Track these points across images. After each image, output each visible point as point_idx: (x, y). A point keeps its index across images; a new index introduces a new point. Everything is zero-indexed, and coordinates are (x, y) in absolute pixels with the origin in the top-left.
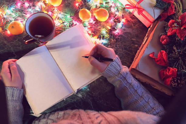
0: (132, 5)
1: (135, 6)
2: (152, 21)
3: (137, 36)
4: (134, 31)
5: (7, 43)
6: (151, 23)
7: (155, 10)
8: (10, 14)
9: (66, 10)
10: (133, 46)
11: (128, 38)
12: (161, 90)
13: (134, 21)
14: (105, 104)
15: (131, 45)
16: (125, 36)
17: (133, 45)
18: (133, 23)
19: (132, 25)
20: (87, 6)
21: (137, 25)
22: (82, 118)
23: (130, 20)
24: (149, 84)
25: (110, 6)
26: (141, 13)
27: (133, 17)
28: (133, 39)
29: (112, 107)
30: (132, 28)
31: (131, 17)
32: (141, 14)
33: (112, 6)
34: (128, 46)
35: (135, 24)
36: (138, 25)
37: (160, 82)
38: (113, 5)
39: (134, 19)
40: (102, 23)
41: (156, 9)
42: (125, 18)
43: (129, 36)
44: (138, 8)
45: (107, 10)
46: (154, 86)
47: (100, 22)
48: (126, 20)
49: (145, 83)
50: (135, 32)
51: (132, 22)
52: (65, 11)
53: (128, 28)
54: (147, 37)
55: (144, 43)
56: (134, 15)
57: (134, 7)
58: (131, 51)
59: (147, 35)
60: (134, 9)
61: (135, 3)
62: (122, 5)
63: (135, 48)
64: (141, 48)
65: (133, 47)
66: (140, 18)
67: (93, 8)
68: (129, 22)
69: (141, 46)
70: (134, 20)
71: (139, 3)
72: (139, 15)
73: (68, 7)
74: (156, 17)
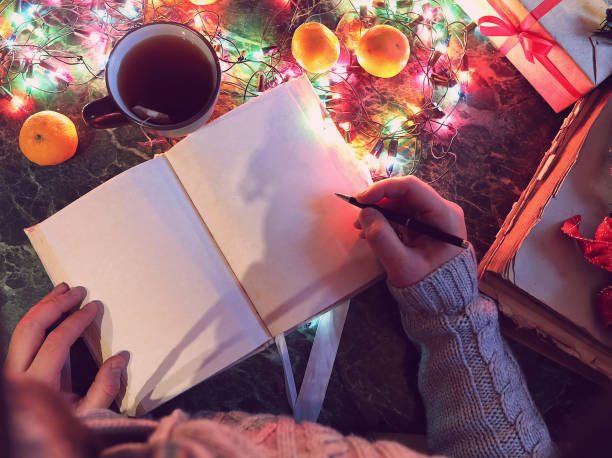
0: (508, 19)
1: (519, 27)
2: (582, 92)
3: (512, 144)
4: (501, 122)
5: (7, 137)
6: (574, 99)
7: (597, 47)
8: (26, 32)
9: (241, 20)
10: (492, 180)
11: (474, 148)
12: (593, 362)
13: (504, 82)
14: (369, 398)
15: (488, 177)
16: (466, 142)
17: (493, 177)
18: (502, 92)
19: (497, 97)
20: (323, 11)
21: (515, 99)
22: (279, 441)
23: (491, 78)
24: (549, 338)
25: (416, 17)
26: (541, 56)
27: (504, 66)
28: (493, 154)
29: (395, 409)
30: (494, 110)
31: (493, 66)
32: (539, 59)
33: (425, 17)
34: (473, 181)
35: (506, 95)
36: (520, 101)
37: (597, 335)
38: (428, 15)
39: (507, 76)
40: (377, 82)
41: (605, 43)
42: (472, 70)
43: (482, 140)
44: (530, 34)
45: (404, 31)
46: (569, 347)
47: (371, 78)
48: (474, 75)
49: (534, 330)
50: (505, 127)
51: (498, 86)
52: (238, 24)
53: (480, 109)
54: (555, 152)
55: (540, 177)
56: (505, 59)
57: (516, 29)
58: (485, 202)
59: (555, 144)
60: (515, 38)
61: (522, 15)
62: (462, 13)
63: (499, 189)
64: (526, 193)
65: (494, 186)
66: (533, 71)
67: (349, 21)
68: (487, 85)
69: (530, 186)
70: (504, 79)
71: (536, 15)
72: (532, 61)
73: (248, 10)
74: (601, 77)
